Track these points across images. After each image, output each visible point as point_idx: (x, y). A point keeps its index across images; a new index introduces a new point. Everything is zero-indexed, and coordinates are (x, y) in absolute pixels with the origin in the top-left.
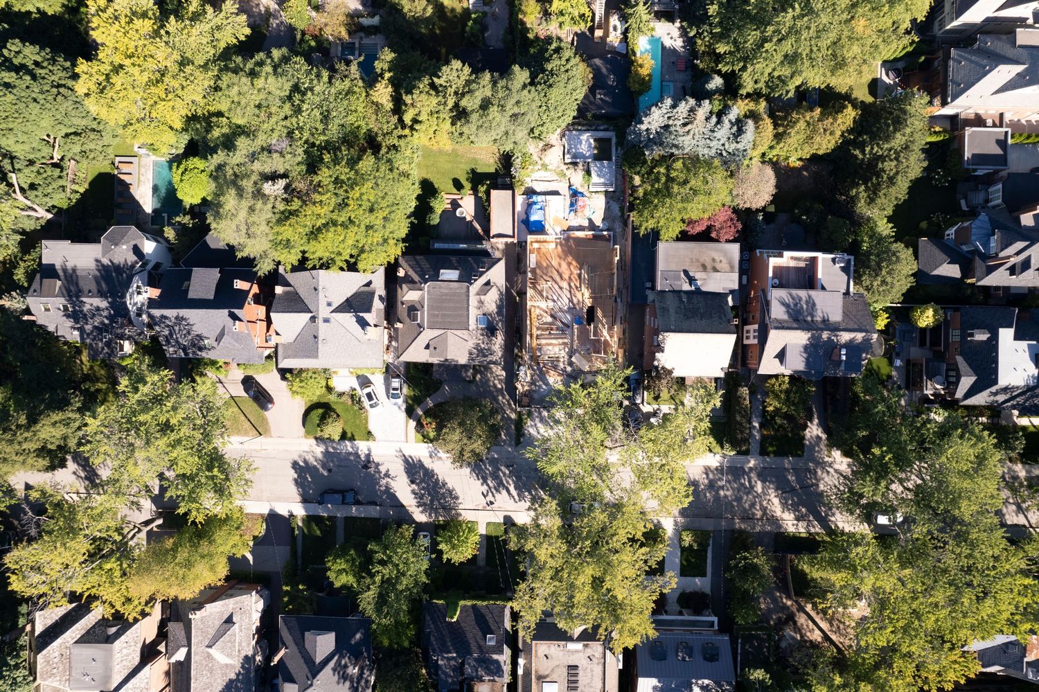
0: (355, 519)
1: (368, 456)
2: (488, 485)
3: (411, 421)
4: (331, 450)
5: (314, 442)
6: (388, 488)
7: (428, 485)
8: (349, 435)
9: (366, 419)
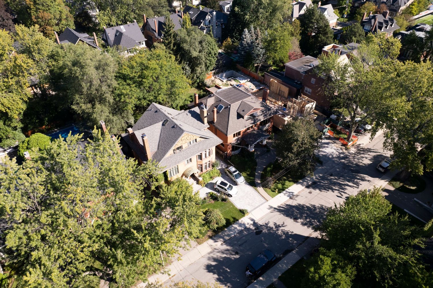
0: (288, 272)
1: (255, 224)
3: (259, 188)
8: (232, 220)
9: (232, 204)
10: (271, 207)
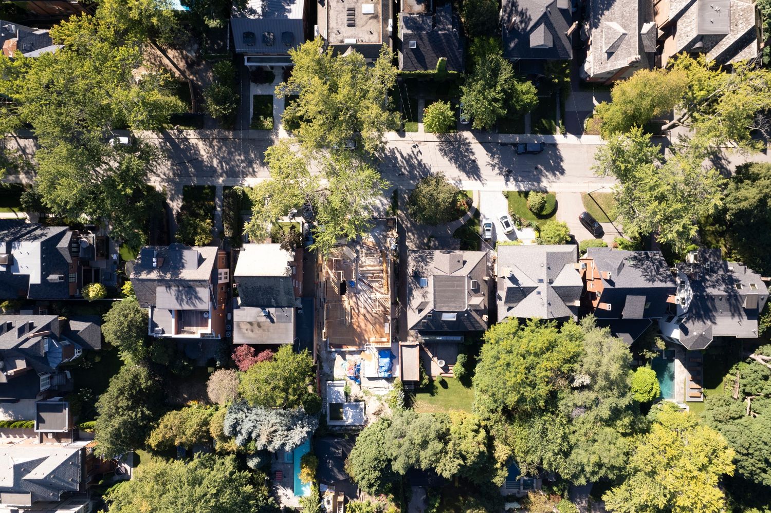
0: (516, 133)
1: (507, 180)
2: (417, 160)
3: (476, 207)
4: (535, 184)
5: (548, 190)
6: (493, 157)
7: (462, 159)
8: (522, 195)
9: (510, 207)
10: (483, 184)
